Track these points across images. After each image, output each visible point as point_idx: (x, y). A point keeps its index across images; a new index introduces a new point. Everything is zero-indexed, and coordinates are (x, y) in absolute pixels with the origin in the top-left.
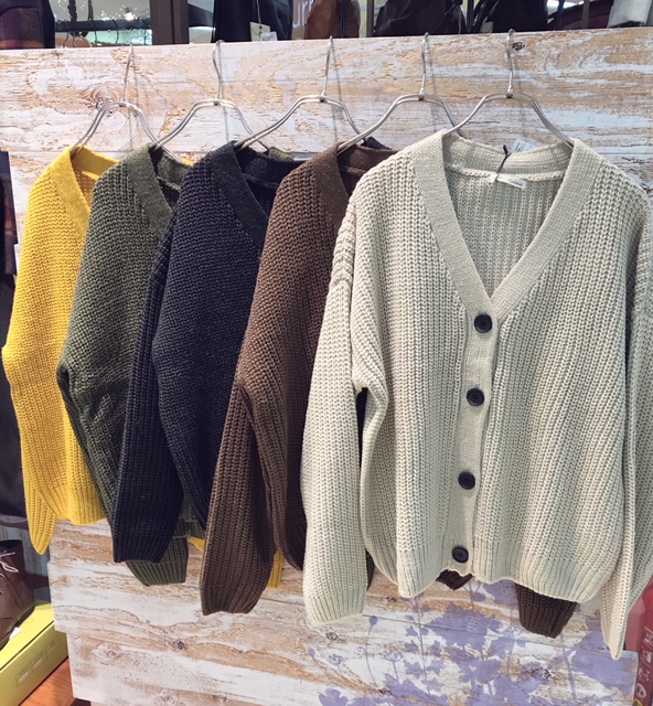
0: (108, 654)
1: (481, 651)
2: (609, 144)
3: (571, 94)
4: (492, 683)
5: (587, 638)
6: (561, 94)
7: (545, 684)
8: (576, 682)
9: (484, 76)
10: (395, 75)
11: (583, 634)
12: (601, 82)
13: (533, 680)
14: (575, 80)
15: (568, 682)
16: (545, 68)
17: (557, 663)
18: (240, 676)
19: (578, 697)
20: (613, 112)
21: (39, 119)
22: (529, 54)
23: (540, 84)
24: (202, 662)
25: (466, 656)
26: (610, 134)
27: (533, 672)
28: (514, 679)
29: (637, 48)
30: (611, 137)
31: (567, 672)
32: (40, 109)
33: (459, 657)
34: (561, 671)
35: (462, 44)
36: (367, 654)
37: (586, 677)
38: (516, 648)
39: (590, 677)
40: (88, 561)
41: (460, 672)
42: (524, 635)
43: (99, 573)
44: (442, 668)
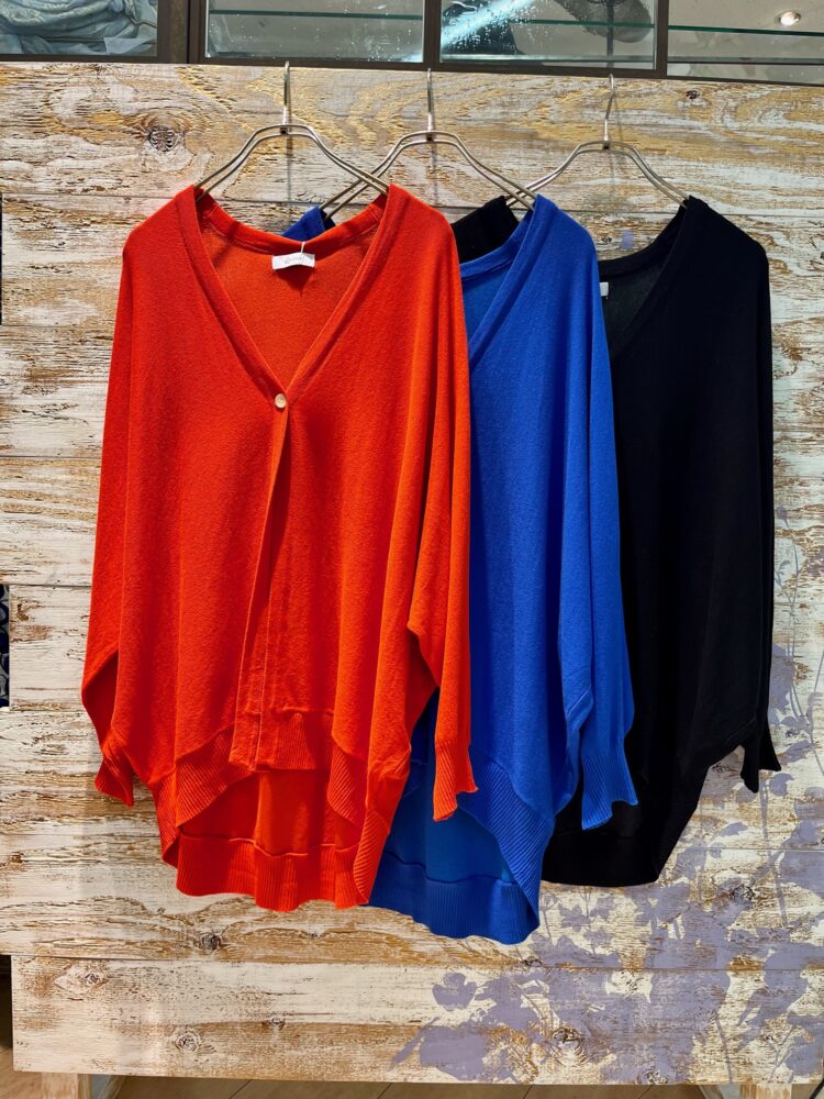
0: (83, 981)
2: (793, 205)
3: (752, 150)
4: (679, 920)
5: (797, 831)
6: (740, 149)
7: (748, 908)
8: (786, 898)
9: (656, 125)
10: (552, 118)
11: (792, 826)
12: (783, 138)
13: (732, 905)
14: (755, 135)
15: (777, 900)
16: (722, 119)
17: (762, 874)
18: (309, 979)
19: (790, 920)
20: (797, 171)
21: (56, 150)
22: (704, 103)
23: (717, 137)
24: (248, 966)
26: (794, 195)
27: (732, 894)
28: (708, 909)
29: (815, 107)
30: (795, 198)
31: (774, 886)
32: (62, 137)
34: (768, 885)
35: (630, 88)
37: (797, 889)
38: (709, 858)
39: (803, 887)
40: (65, 820)
41: (636, 911)
42: (719, 839)
43: (83, 838)
44: (612, 909)
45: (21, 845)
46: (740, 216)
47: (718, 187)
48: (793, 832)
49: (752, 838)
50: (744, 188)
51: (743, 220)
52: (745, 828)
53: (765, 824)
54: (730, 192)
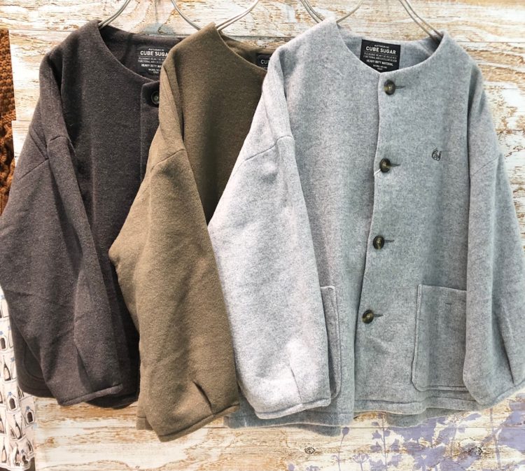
1: (431, 441)
4: (438, 466)
5: (510, 417)
7: (478, 459)
8: (500, 454)
11: (507, 414)
13: (469, 458)
15: (495, 454)
17: (488, 441)
19: (502, 465)
25: (419, 447)
27: (470, 451)
28: (456, 460)
31: (495, 447)
33: (414, 450)
34: (490, 447)
36: (339, 461)
37: (508, 448)
38: (458, 432)
39: (511, 447)
40: (78, 419)
41: (414, 461)
42: (464, 422)
43: (89, 429)
44: (400, 461)
45: (53, 434)
46: (503, 43)
47: (489, 23)
48: (507, 418)
49: (483, 422)
50: (506, 24)
51: (504, 46)
52: (479, 416)
53: (491, 413)
54: (496, 27)
